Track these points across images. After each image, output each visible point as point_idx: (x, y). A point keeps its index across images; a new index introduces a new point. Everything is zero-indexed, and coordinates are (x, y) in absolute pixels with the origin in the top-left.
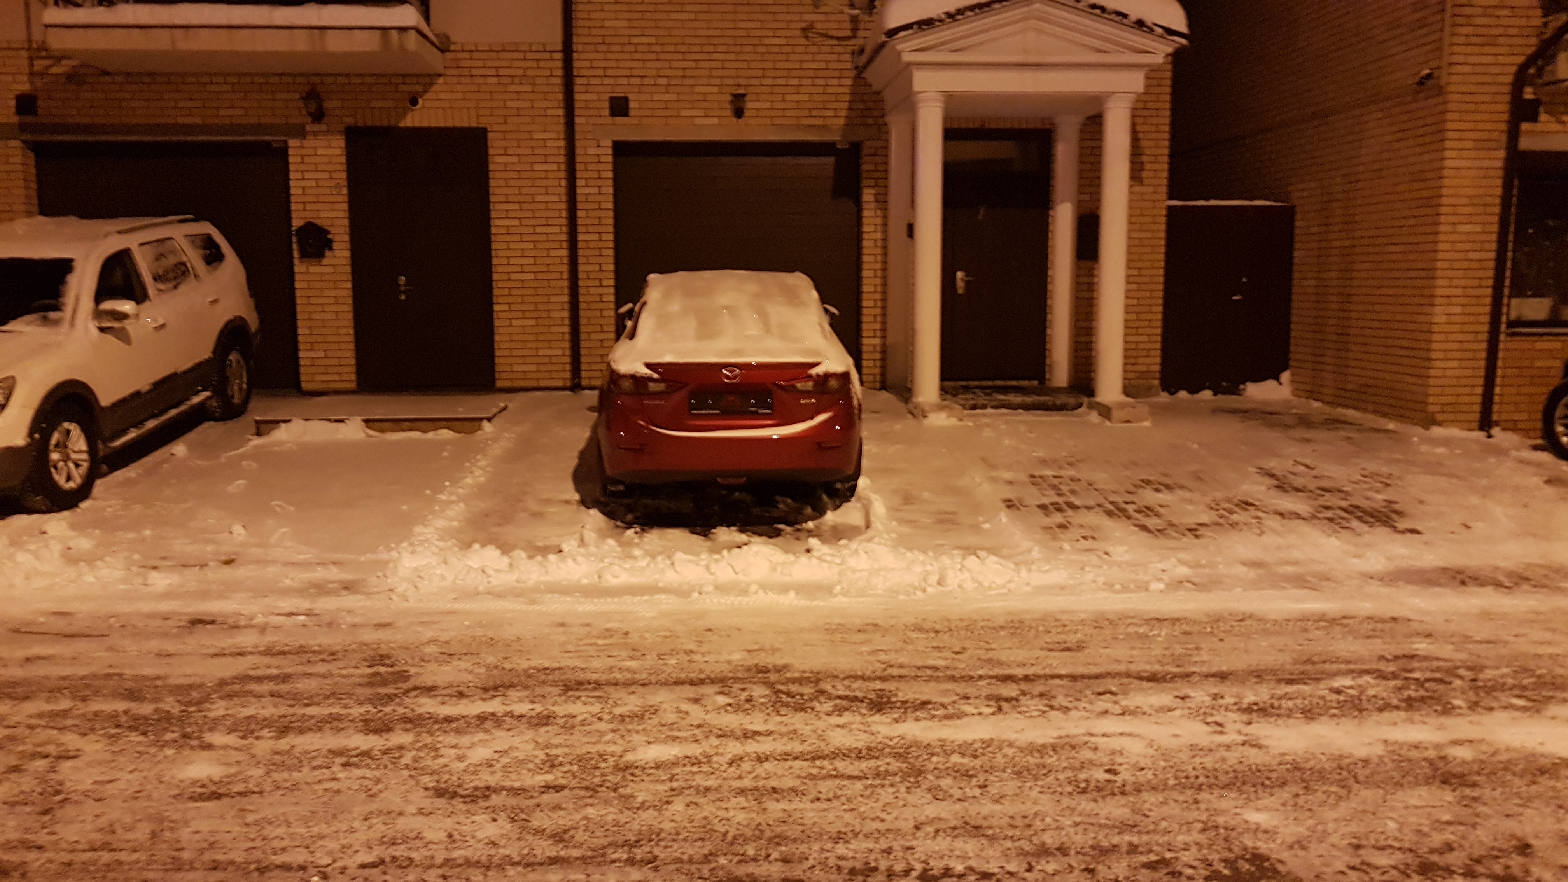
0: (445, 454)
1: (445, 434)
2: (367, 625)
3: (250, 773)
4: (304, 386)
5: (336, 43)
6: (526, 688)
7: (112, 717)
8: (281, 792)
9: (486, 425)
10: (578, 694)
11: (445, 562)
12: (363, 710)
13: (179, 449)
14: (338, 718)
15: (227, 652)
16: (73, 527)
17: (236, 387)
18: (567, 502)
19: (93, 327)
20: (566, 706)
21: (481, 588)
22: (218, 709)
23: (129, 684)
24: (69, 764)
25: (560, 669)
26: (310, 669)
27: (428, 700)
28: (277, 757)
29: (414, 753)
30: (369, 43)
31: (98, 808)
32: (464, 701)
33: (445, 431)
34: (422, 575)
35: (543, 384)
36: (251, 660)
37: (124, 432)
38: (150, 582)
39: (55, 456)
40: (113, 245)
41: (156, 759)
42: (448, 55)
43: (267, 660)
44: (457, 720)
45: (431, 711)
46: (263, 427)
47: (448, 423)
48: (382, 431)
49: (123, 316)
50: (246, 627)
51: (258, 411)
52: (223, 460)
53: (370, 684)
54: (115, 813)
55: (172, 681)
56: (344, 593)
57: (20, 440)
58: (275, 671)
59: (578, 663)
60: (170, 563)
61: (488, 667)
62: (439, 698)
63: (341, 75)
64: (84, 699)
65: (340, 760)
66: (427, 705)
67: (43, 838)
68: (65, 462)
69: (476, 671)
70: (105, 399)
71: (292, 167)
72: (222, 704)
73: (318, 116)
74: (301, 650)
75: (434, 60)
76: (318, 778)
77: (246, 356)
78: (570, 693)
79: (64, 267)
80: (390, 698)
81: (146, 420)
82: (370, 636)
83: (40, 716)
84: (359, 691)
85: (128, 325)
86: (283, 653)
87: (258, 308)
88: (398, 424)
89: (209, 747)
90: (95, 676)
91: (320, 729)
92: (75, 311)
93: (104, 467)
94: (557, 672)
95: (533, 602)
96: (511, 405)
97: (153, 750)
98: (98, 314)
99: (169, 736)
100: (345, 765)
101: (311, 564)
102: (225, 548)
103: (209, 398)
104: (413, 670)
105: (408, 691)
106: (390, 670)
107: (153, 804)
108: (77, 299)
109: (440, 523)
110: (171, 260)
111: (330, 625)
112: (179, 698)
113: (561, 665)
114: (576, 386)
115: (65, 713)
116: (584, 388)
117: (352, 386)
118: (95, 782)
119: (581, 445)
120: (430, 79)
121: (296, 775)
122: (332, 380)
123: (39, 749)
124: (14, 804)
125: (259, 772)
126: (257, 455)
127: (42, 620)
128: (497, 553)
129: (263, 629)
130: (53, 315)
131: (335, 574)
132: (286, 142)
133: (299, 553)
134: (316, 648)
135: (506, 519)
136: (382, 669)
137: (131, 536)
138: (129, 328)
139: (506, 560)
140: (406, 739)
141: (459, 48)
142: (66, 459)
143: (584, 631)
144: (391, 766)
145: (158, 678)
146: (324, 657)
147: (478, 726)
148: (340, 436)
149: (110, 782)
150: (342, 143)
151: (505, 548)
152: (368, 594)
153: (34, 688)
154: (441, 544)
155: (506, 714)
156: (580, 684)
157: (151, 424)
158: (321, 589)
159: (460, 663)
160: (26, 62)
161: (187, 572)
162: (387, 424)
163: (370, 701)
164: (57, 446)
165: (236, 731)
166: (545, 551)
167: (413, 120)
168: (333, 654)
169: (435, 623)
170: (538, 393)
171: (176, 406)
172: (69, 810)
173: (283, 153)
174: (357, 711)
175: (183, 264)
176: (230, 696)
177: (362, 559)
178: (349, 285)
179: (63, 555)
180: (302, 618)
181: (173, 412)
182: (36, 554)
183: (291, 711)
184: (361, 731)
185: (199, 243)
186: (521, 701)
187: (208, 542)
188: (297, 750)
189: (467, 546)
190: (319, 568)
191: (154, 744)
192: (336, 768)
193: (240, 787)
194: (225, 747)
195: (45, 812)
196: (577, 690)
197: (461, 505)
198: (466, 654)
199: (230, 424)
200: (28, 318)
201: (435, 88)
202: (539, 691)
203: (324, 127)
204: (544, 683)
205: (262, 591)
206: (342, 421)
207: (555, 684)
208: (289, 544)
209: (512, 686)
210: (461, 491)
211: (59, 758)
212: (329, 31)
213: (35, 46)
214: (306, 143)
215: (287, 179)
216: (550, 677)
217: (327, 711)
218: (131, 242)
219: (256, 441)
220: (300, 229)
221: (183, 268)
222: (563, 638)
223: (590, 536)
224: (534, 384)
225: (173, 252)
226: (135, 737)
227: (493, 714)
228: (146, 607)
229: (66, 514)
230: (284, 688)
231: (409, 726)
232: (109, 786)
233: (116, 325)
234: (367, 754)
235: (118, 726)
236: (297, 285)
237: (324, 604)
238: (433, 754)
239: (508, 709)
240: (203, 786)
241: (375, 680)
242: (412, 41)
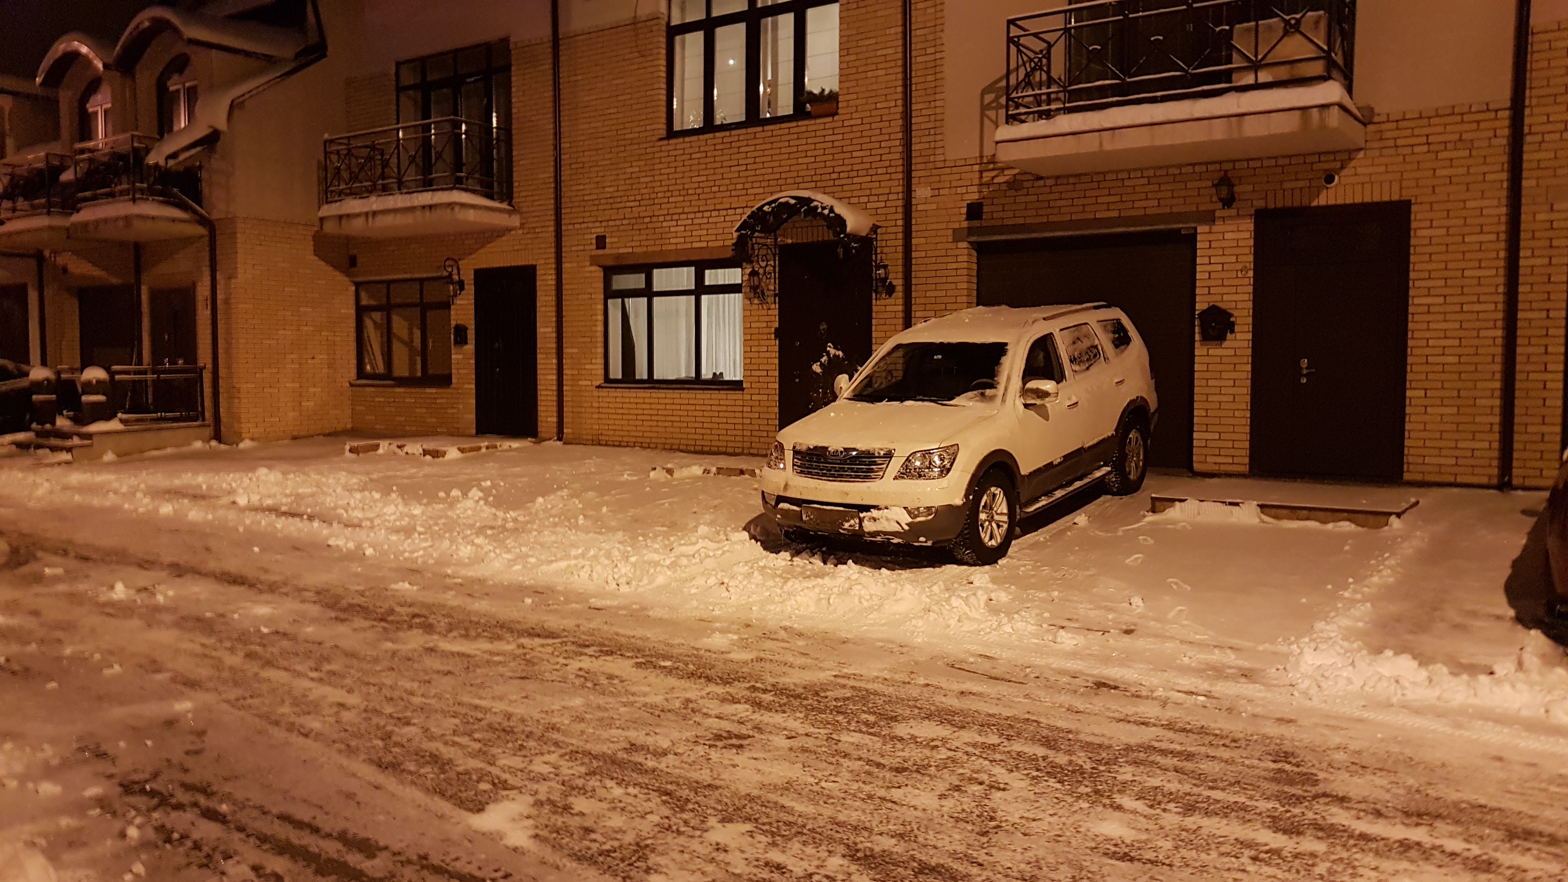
0: (1347, 548)
1: (1346, 526)
2: (1269, 718)
3: (1160, 844)
4: (1196, 466)
5: (1253, 128)
6: (1457, 822)
7: (1033, 760)
8: (1190, 870)
9: (1393, 519)
10: (1528, 845)
11: (1353, 664)
12: (1270, 805)
13: (1081, 518)
14: (1244, 808)
15: (1132, 719)
16: (994, 580)
17: (1133, 464)
18: (1499, 618)
19: (1019, 402)
20: (1511, 856)
21: (1394, 700)
22: (1126, 773)
23: (1045, 732)
24: (1000, 794)
25: (1500, 809)
26: (1212, 752)
27: (1341, 811)
28: (1184, 833)
29: (1328, 865)
30: (1287, 124)
31: (1026, 842)
32: (1381, 821)
33: (1347, 523)
34: (1326, 674)
35: (1460, 480)
36: (1153, 732)
37: (1036, 500)
38: (1059, 640)
39: (983, 516)
40: (1039, 330)
41: (1074, 809)
42: (1371, 128)
43: (1170, 734)
44: (1375, 840)
45: (1346, 823)
46: (1158, 504)
47: (1351, 515)
48: (1276, 517)
49: (1044, 394)
50: (1147, 698)
51: (1153, 487)
52: (1120, 533)
53: (1274, 780)
54: (1040, 849)
55: (1081, 737)
56: (1243, 680)
57: (958, 500)
58: (1178, 748)
59: (1523, 808)
60: (1076, 625)
61: (1409, 789)
62: (1353, 812)
63: (1253, 159)
64: (1009, 738)
65: (1247, 853)
66: (1339, 816)
67: (982, 857)
68: (990, 522)
69: (1394, 790)
70: (1025, 469)
71: (1199, 253)
72: (1130, 769)
73: (1228, 202)
74: (1202, 731)
75: (1355, 133)
76: (1227, 866)
77: (1144, 435)
78: (1516, 842)
79: (999, 349)
80: (1299, 800)
81: (1056, 490)
82: (1272, 730)
83: (975, 745)
84: (1265, 785)
85: (1048, 402)
86: (1184, 730)
87: (1157, 389)
88: (1294, 512)
89: (1119, 808)
90: (1015, 719)
91: (1226, 816)
92: (1006, 389)
93: (1018, 529)
94: (1497, 813)
95: (1459, 726)
96: (1421, 501)
97: (1070, 800)
98: (1025, 392)
99: (1082, 789)
100: (1255, 859)
101: (1209, 645)
102: (1126, 618)
103: (1109, 473)
104: (1321, 775)
105: (1316, 797)
106: (1296, 769)
107: (1071, 850)
108: (1009, 379)
109: (1345, 622)
110: (1086, 343)
111: (1230, 710)
112: (1090, 755)
113: (1503, 806)
114: (1504, 484)
115: (993, 747)
116: (1516, 488)
117: (1245, 469)
118: (1022, 817)
119: (1516, 553)
120: (1350, 153)
121: (1203, 856)
122: (1224, 462)
123: (975, 775)
124: (958, 820)
125: (1168, 845)
126: (1153, 530)
127: (972, 660)
128: (1414, 664)
129: (1164, 703)
130: (988, 392)
131: (1231, 658)
132: (1196, 229)
133: (1196, 633)
134: (1218, 732)
135: (1421, 627)
136: (1288, 767)
137: (1043, 595)
138: (1048, 405)
139: (1423, 673)
140: (1320, 847)
141: (1384, 118)
142: (991, 519)
143: (1528, 772)
144: (1303, 873)
145: (1070, 732)
146: (1227, 742)
147: (1401, 853)
148: (1233, 520)
149: (1034, 820)
150: (1251, 227)
151: (1424, 660)
152: (1268, 686)
153: (969, 719)
154: (1346, 644)
155: (1434, 848)
156: (1528, 834)
157: (1059, 494)
158: (1218, 672)
159: (1373, 777)
160: (977, 175)
161: (1091, 635)
162: (1285, 512)
163: (1277, 798)
164: (984, 507)
165: (1144, 798)
166: (1473, 670)
167: (1326, 198)
168: (1234, 741)
169: (1342, 729)
170: (1455, 490)
171: (1080, 478)
172: (1001, 838)
173: (1192, 238)
174: (1264, 805)
175: (1096, 347)
176: (1136, 763)
177: (1261, 648)
178: (1249, 368)
179: (987, 605)
180: (1202, 698)
181: (1078, 484)
182: (966, 600)
183: (1195, 790)
184: (1269, 827)
185: (1110, 328)
186: (1451, 836)
187: (1110, 610)
188: (1204, 832)
189: (1378, 651)
190: (1217, 651)
191: (1071, 793)
192: (1245, 860)
193: (1150, 855)
194: (1135, 812)
195: (984, 834)
196: (1525, 839)
197: (1368, 605)
198: (1381, 770)
199: (1125, 498)
200: (970, 394)
201: (1353, 163)
202: (1473, 829)
203: (1233, 212)
204: (1480, 822)
205: (1163, 665)
206: (1237, 504)
207: (1495, 826)
208: (1185, 622)
209: (1439, 816)
210: (1365, 589)
211: (991, 787)
212: (1247, 117)
213: (985, 160)
214: (1215, 228)
215: (1194, 264)
216: (1489, 817)
217: (1232, 799)
218: (1054, 327)
219: (1151, 518)
220: (1203, 313)
221: (1095, 351)
222: (1502, 775)
223: (1531, 660)
224: (1451, 479)
225: (1087, 336)
226: (1052, 782)
227: (1418, 844)
228: (1057, 663)
229: (987, 567)
230: (1189, 766)
231: (1320, 834)
232: (1034, 824)
233: (1038, 402)
234: (1277, 852)
235: (1038, 770)
236: (1196, 367)
237: (1222, 688)
238: (1351, 871)
239: (1438, 842)
240: (1116, 845)
241: (1278, 777)
242: (1334, 117)
